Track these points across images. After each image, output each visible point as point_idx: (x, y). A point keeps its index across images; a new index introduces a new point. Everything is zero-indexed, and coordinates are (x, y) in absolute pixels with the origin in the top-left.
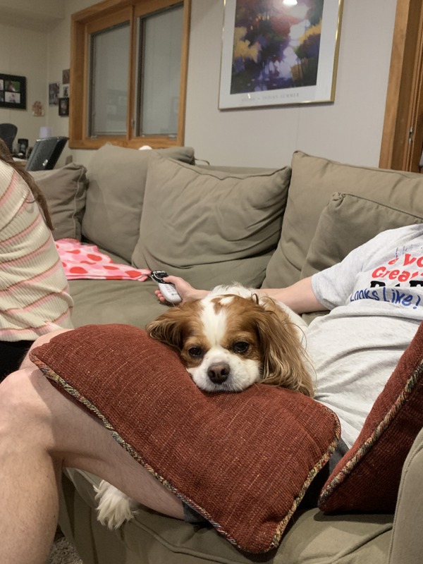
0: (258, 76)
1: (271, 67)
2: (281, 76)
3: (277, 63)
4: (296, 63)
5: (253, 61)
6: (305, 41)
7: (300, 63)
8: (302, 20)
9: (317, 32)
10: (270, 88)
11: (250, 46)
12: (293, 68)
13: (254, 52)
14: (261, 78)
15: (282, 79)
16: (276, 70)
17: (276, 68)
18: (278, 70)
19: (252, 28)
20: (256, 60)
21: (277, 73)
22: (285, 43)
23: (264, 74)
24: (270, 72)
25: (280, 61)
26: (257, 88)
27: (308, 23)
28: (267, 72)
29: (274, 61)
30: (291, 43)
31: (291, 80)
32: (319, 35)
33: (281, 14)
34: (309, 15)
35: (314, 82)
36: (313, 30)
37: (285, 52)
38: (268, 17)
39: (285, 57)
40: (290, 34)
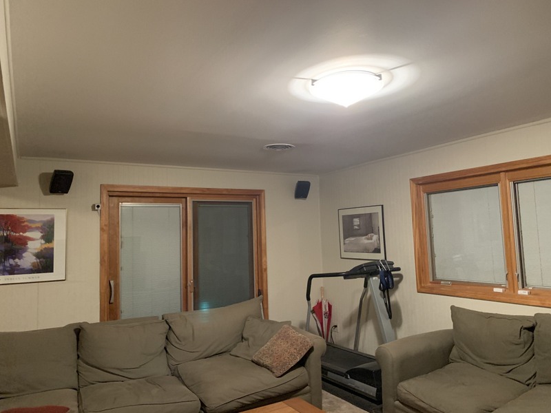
1: (11, 261)
2: (21, 267)
3: (17, 260)
4: (35, 261)
6: (41, 250)
7: (38, 261)
8: (37, 240)
9: (51, 246)
10: (10, 274)
12: (34, 263)
14: (1, 268)
15: (24, 269)
16: (16, 264)
18: (19, 264)
21: (19, 266)
22: (25, 250)
23: (4, 265)
24: (10, 265)
25: (20, 259)
27: (43, 242)
28: (7, 264)
29: (14, 259)
30: (29, 250)
31: (31, 269)
32: (53, 249)
33: (17, 234)
34: (43, 238)
35: (52, 271)
36: (48, 245)
37: (24, 255)
38: (5, 234)
39: (24, 257)
40: (28, 245)
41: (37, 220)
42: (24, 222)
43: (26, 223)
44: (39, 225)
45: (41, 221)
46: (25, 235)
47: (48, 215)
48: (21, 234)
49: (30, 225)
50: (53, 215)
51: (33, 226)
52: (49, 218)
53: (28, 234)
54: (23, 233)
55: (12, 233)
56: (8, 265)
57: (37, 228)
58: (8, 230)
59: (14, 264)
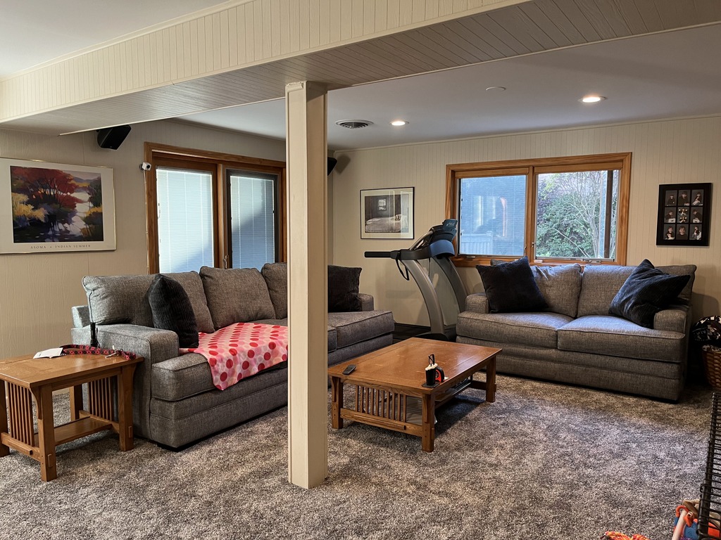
0: (49, 231)
1: (61, 226)
2: (70, 233)
3: (66, 225)
4: (85, 227)
5: (39, 221)
6: (90, 215)
7: (88, 227)
8: (85, 202)
9: (99, 211)
10: (62, 240)
11: (33, 209)
12: (83, 229)
13: (40, 214)
14: (50, 233)
15: (74, 235)
17: (66, 228)
18: (69, 229)
19: (34, 197)
20: (43, 220)
21: (69, 232)
22: (74, 214)
23: (54, 231)
24: (60, 230)
25: (69, 224)
26: (47, 239)
27: (91, 205)
28: (56, 229)
29: (63, 223)
30: (78, 214)
31: (80, 236)
32: (102, 213)
33: (65, 194)
34: (90, 200)
35: (102, 239)
36: (96, 209)
37: (73, 219)
38: (52, 193)
39: (74, 222)
40: (76, 208)
41: (85, 179)
42: (71, 180)
43: (73, 182)
44: (86, 185)
45: (87, 180)
46: (72, 195)
47: (95, 174)
48: (69, 194)
49: (77, 184)
50: (100, 174)
51: (81, 185)
52: (96, 177)
53: (74, 195)
54: (71, 193)
55: (59, 192)
56: (58, 230)
57: (84, 189)
58: (55, 188)
59: (63, 229)
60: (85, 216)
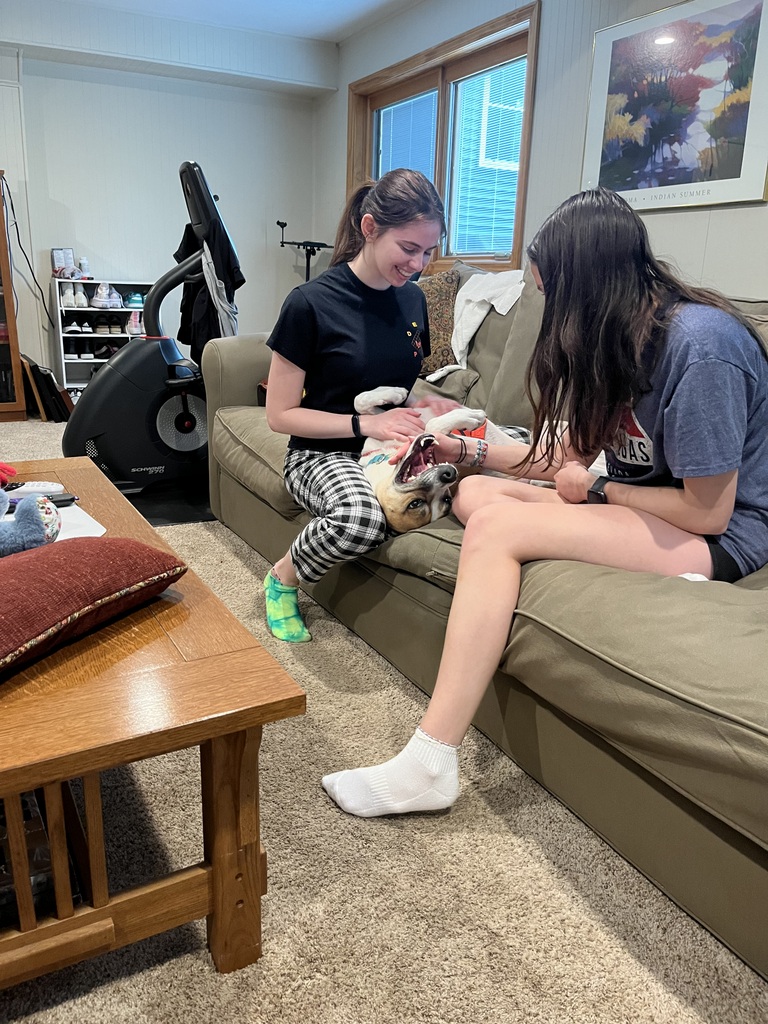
0: (646, 164)
1: (666, 151)
2: (681, 165)
3: (676, 146)
4: (708, 146)
5: (636, 143)
6: (724, 113)
7: (714, 145)
8: (719, 82)
9: (742, 100)
11: (631, 121)
12: (703, 152)
13: (639, 131)
14: (649, 168)
15: (684, 169)
16: (674, 157)
17: (674, 153)
18: (678, 156)
19: (636, 95)
20: (641, 143)
21: (676, 161)
22: (691, 117)
23: (654, 163)
24: (665, 159)
25: (681, 144)
26: (643, 183)
27: (729, 86)
28: (659, 159)
29: (671, 144)
30: (700, 116)
31: (698, 170)
32: (747, 104)
33: (684, 74)
34: (730, 74)
35: (737, 174)
36: (740, 96)
37: (690, 130)
38: (663, 79)
39: (690, 137)
40: (699, 103)
41: (724, 21)
42: (700, 34)
43: (702, 39)
44: (727, 37)
45: (731, 25)
46: (697, 72)
48: (691, 71)
49: (709, 41)
51: (716, 42)
52: (751, 10)
53: (704, 71)
54: (694, 69)
55: (676, 72)
57: (722, 48)
58: (670, 65)
59: (670, 156)
60: (713, 119)
